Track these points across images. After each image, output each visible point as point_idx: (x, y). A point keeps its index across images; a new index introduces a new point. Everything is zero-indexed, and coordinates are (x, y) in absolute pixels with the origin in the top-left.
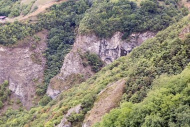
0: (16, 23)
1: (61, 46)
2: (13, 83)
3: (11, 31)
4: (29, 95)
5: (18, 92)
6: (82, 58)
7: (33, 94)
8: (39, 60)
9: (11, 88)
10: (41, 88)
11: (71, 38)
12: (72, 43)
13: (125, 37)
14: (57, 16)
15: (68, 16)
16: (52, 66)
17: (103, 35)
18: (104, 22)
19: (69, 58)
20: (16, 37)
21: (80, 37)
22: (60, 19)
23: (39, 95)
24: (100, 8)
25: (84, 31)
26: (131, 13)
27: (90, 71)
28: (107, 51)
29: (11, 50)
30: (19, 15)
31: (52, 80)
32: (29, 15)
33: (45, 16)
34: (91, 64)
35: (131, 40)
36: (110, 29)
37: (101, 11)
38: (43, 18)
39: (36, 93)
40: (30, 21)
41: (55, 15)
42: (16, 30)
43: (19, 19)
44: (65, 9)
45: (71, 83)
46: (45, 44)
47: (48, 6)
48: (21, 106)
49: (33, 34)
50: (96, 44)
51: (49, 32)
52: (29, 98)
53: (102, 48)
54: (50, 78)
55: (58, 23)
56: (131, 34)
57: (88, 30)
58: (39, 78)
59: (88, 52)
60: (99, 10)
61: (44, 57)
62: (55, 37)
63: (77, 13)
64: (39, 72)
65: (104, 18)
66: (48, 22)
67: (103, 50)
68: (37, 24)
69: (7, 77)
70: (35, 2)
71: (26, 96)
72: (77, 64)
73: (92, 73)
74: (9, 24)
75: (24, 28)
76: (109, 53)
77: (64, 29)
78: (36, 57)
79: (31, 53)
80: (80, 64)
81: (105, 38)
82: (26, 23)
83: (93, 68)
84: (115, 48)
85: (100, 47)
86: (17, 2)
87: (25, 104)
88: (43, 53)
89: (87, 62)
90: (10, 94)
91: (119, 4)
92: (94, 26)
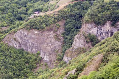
0: (45, 16)
1: (73, 30)
2: (43, 53)
3: (42, 21)
4: (53, 61)
5: (46, 58)
6: (86, 38)
7: (55, 60)
8: (59, 39)
9: (41, 56)
10: (60, 56)
11: (79, 25)
12: (80, 28)
13: (113, 25)
14: (71, 11)
15: (78, 11)
16: (67, 43)
17: (99, 23)
18: (100, 15)
19: (77, 38)
20: (45, 25)
21: (84, 24)
22: (73, 13)
23: (59, 61)
24: (98, 6)
25: (87, 21)
26: (117, 9)
27: (91, 46)
28: (102, 33)
29: (41, 33)
30: (48, 11)
31: (66, 51)
32: (54, 11)
33: (63, 11)
34: (92, 41)
35: (117, 26)
36: (103, 19)
37: (98, 8)
38: (62, 12)
39: (57, 59)
40: (54, 14)
41: (69, 10)
42: (45, 20)
43: (47, 13)
44: (76, 7)
45: (78, 53)
46: (63, 29)
47: (65, 5)
48: (48, 67)
49: (56, 22)
50: (95, 29)
51: (65, 21)
52: (52, 62)
53: (99, 32)
54: (66, 50)
55: (71, 16)
56: (117, 22)
57: (90, 20)
58: (59, 50)
59: (90, 34)
60: (97, 8)
61: (62, 37)
62: (69, 24)
63: (83, 9)
64: (59, 46)
65: (100, 12)
66: (65, 15)
67: (99, 33)
68: (58, 16)
69: (39, 49)
70: (58, 2)
71: (51, 61)
72: (82, 41)
73: (92, 47)
74: (41, 16)
75: (50, 19)
76: (103, 35)
77: (75, 20)
78: (57, 37)
79: (54, 35)
80: (84, 41)
81: (100, 25)
82: (52, 16)
83: (93, 44)
84: (107, 31)
85: (98, 31)
86: (47, 3)
87: (50, 66)
88: (62, 34)
89: (89, 40)
90: (41, 59)
91: (110, 4)
92: (94, 18)
